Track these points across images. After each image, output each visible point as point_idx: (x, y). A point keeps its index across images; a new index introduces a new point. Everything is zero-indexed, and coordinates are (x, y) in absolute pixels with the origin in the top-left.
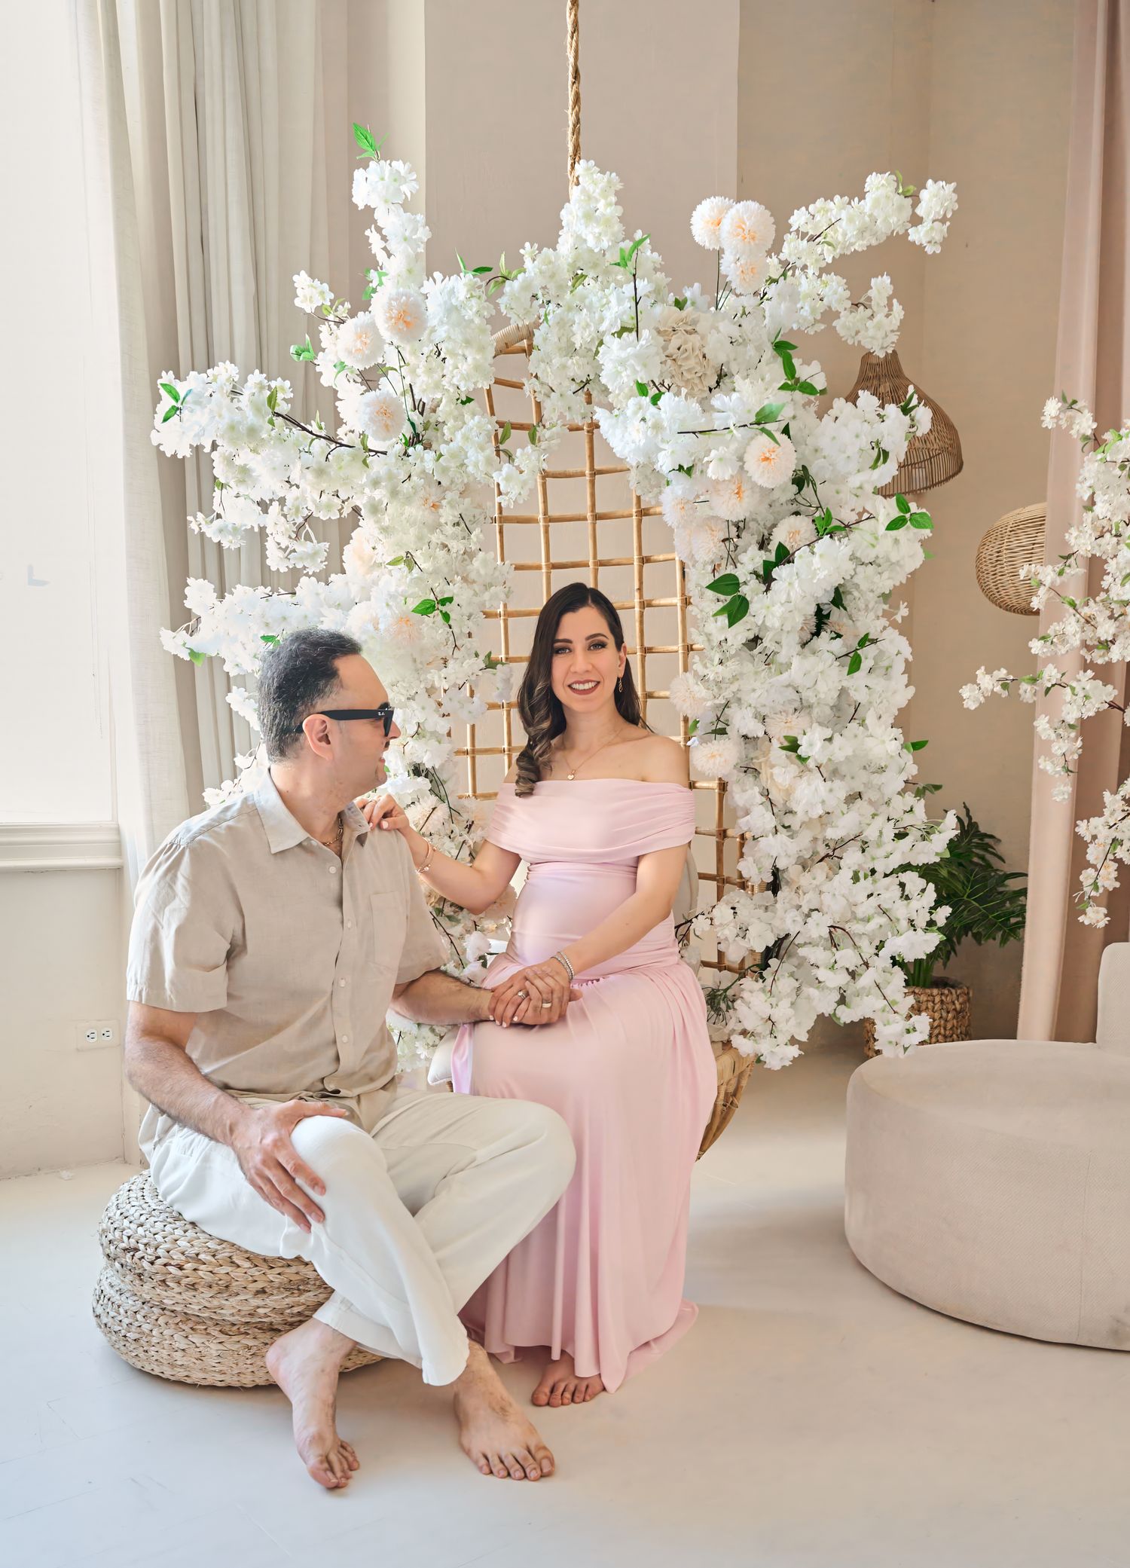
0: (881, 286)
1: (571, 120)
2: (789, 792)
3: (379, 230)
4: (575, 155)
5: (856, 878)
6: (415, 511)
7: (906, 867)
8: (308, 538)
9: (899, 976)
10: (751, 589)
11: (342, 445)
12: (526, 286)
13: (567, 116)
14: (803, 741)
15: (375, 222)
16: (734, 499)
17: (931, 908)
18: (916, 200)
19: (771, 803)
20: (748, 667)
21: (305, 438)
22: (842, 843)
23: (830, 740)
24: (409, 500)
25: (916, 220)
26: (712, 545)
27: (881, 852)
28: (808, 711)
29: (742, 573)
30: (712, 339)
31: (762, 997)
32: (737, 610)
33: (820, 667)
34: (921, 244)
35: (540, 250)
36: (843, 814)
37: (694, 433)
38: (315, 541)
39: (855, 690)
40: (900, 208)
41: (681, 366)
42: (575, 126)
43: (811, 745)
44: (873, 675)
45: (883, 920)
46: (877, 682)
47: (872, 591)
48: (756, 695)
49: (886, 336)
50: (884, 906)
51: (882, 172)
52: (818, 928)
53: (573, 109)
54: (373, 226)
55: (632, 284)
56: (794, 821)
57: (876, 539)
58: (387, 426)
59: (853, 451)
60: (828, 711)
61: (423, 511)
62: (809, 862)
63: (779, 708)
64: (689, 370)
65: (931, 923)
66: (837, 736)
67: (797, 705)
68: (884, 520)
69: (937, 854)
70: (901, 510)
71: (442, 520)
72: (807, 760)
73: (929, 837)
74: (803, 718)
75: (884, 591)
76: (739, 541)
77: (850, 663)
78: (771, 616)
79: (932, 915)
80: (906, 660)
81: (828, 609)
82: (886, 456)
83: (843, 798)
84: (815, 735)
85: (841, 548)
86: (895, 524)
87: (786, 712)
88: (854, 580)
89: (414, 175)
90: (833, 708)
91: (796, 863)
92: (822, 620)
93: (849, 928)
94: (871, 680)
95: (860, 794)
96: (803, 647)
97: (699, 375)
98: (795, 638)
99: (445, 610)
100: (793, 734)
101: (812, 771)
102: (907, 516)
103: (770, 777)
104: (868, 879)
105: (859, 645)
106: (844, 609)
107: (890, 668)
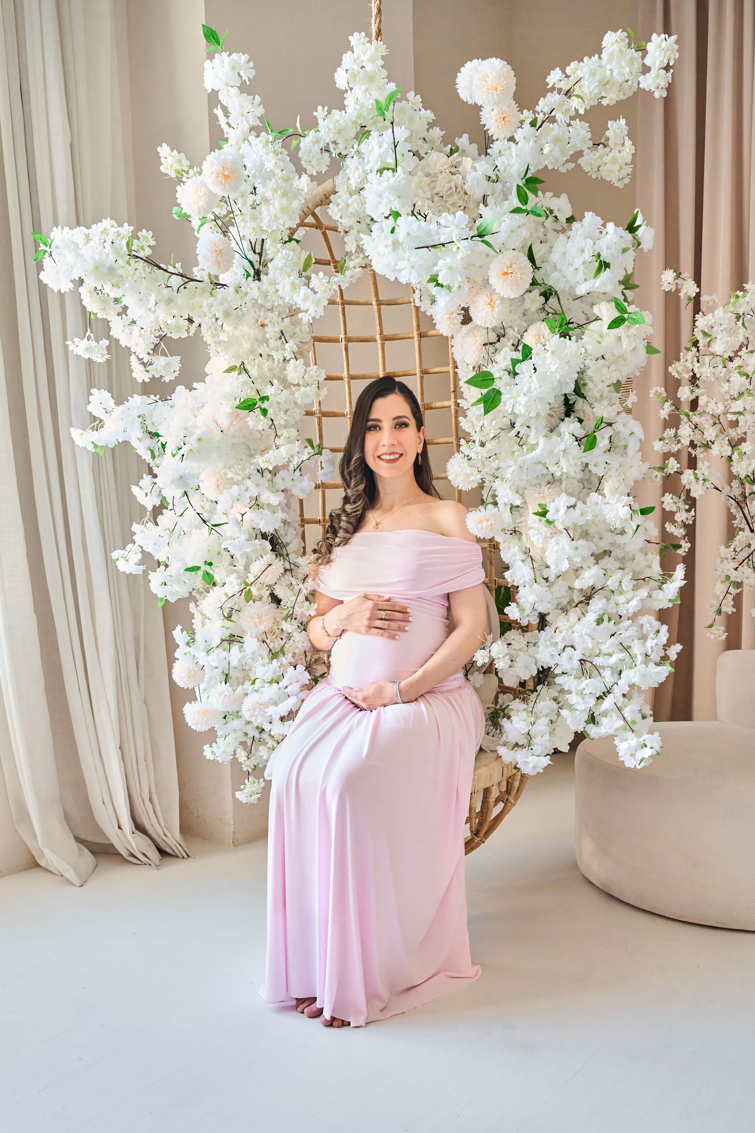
0: (617, 128)
1: (374, 11)
2: (544, 550)
3: (225, 109)
5: (599, 621)
6: (247, 329)
7: (643, 612)
8: (164, 354)
9: (638, 701)
10: (501, 382)
11: (192, 280)
12: (317, 142)
13: (372, 9)
14: (551, 508)
16: (488, 309)
17: (664, 646)
18: (644, 52)
19: (532, 559)
20: (505, 448)
21: (163, 275)
22: (592, 591)
23: (574, 507)
25: (646, 70)
26: (475, 349)
27: (621, 599)
28: (559, 483)
29: (496, 370)
30: (471, 177)
31: (524, 715)
33: (562, 447)
34: (650, 90)
35: (329, 112)
36: (589, 568)
37: (427, 247)
38: (169, 356)
39: (595, 466)
40: (632, 60)
41: (446, 201)
43: (558, 511)
44: (611, 453)
45: (624, 655)
46: (614, 460)
47: (603, 381)
48: (510, 472)
49: (621, 168)
50: (625, 644)
51: (615, 31)
52: (570, 660)
54: (219, 106)
55: (391, 130)
56: (552, 573)
57: (602, 337)
58: (219, 262)
59: (578, 263)
60: (576, 483)
61: (254, 330)
62: (569, 607)
63: (535, 481)
64: (453, 204)
65: (665, 658)
66: (580, 505)
67: (549, 478)
68: (607, 319)
69: (670, 601)
70: (619, 310)
71: (268, 336)
72: (556, 523)
73: (664, 586)
74: (553, 489)
75: (615, 382)
76: (498, 345)
77: (588, 442)
78: (520, 405)
79: (665, 650)
80: (640, 440)
81: (573, 398)
82: (607, 265)
83: (592, 555)
84: (562, 503)
85: (570, 345)
86: (616, 323)
87: (540, 485)
88: (589, 373)
89: (251, 64)
90: (581, 481)
91: (556, 608)
92: (569, 409)
93: (598, 661)
94: (608, 457)
95: (607, 553)
96: (552, 431)
97: (462, 208)
98: (543, 422)
99: (263, 406)
100: (543, 502)
101: (561, 532)
102: (626, 316)
103: (528, 538)
104: (613, 622)
105: (597, 428)
106: (585, 398)
107: (626, 447)
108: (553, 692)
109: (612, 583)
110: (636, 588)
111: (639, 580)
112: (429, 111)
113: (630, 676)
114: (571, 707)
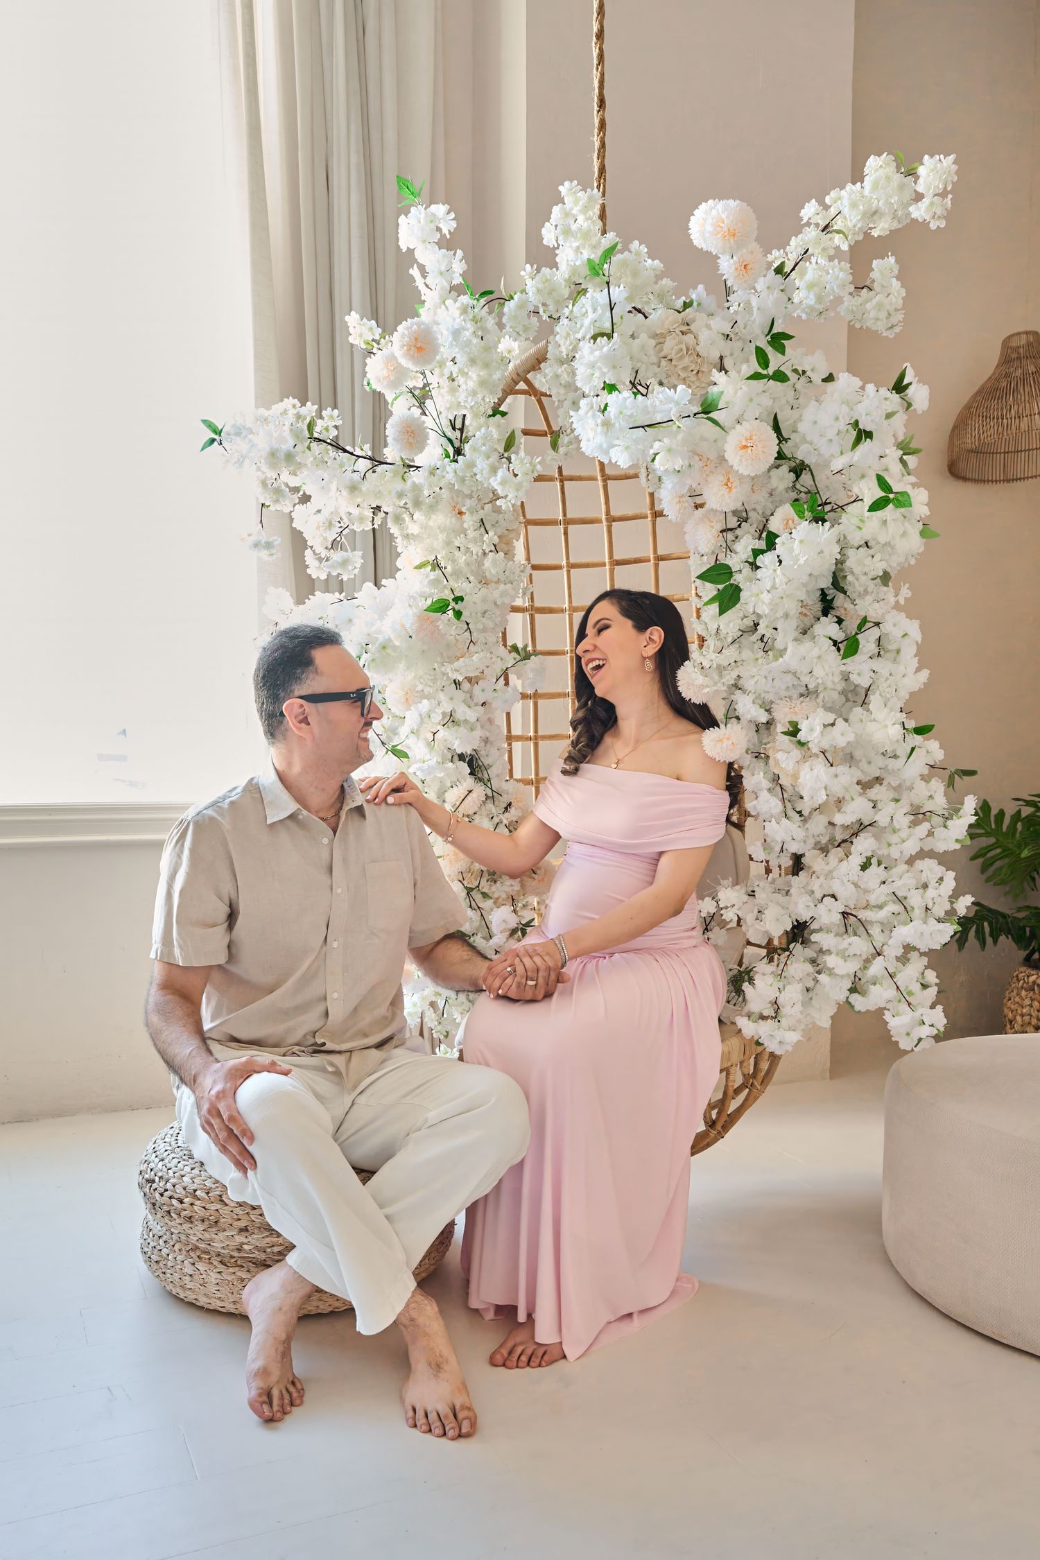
0: (884, 268)
2: (796, 776)
3: (422, 269)
4: (600, 178)
5: (865, 867)
6: (441, 519)
7: (922, 854)
8: (344, 549)
9: (917, 964)
10: (741, 576)
11: (381, 463)
13: (593, 142)
14: (803, 726)
15: (416, 261)
16: (724, 490)
17: (950, 897)
18: (916, 177)
19: (782, 788)
20: (746, 654)
21: (349, 459)
22: (861, 827)
23: (832, 724)
24: (432, 508)
25: (919, 197)
26: (710, 537)
27: (894, 839)
28: (815, 696)
29: (734, 562)
30: (704, 336)
31: (770, 979)
32: (729, 598)
33: (816, 652)
34: (925, 220)
35: (538, 271)
36: (853, 799)
37: (643, 427)
38: (350, 551)
39: (859, 674)
40: (900, 187)
41: (676, 366)
42: (599, 151)
43: (812, 730)
44: (880, 659)
45: (897, 908)
46: (883, 666)
47: (866, 574)
48: (753, 682)
49: (889, 314)
50: (899, 894)
51: (879, 155)
52: (828, 914)
53: (598, 135)
54: (415, 266)
55: (606, 290)
56: (806, 807)
57: (862, 521)
58: (411, 444)
59: (831, 434)
60: (835, 695)
61: (451, 518)
62: (830, 846)
63: (783, 693)
64: (685, 369)
65: (951, 913)
66: (839, 721)
67: (801, 690)
68: (868, 502)
69: (957, 841)
70: (883, 490)
71: (465, 526)
72: (810, 745)
73: (949, 823)
74: (808, 703)
75: (881, 574)
76: (738, 532)
77: (848, 647)
78: (763, 603)
79: (952, 903)
80: (917, 643)
81: (831, 593)
82: (869, 435)
83: (859, 783)
84: (817, 720)
85: (824, 533)
86: (877, 506)
87: (790, 698)
88: (849, 563)
89: (452, 215)
90: (843, 693)
91: (814, 848)
92: (827, 606)
93: (862, 915)
94: (877, 664)
95: (879, 780)
96: (805, 633)
97: (695, 372)
98: (793, 623)
99: (457, 607)
100: (795, 719)
101: (817, 755)
102: (891, 496)
103: (777, 763)
104: (883, 866)
105: (860, 627)
106: (845, 593)
107: (898, 651)
108: (809, 952)
109: (882, 819)
110: (914, 824)
111: (918, 815)
112: (656, 261)
113: (905, 933)
114: (831, 972)
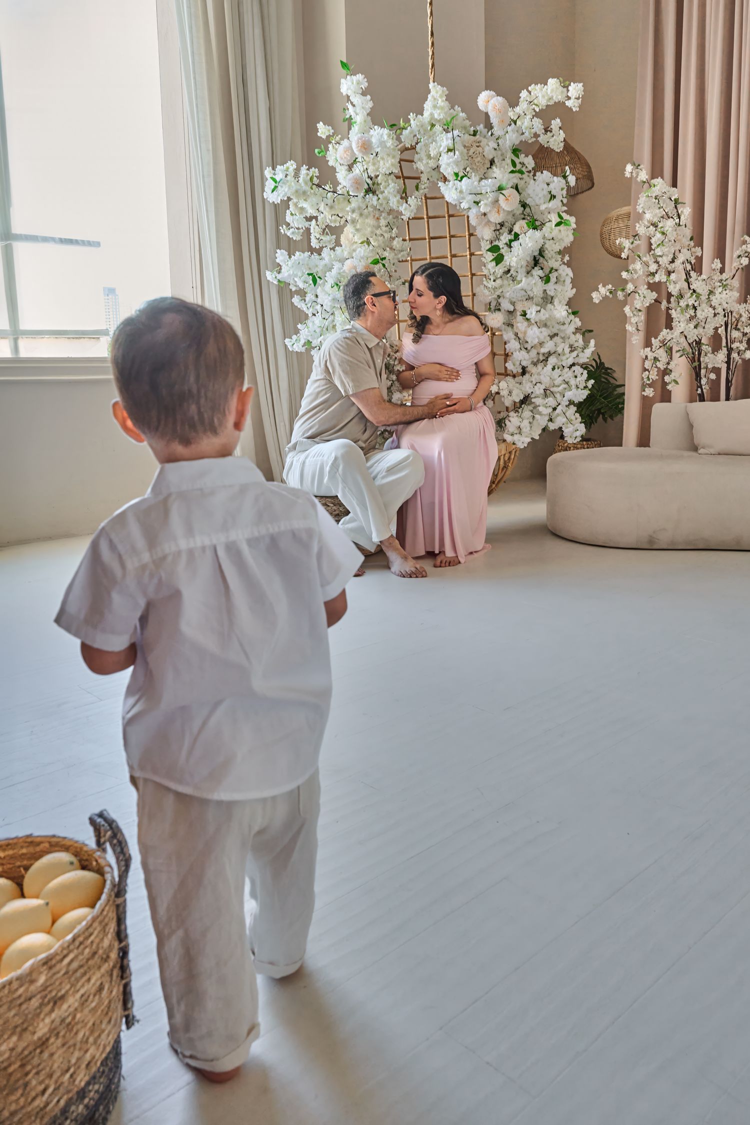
0: (556, 123)
1: (430, 54)
2: (525, 333)
3: (352, 103)
4: (432, 68)
5: (553, 369)
6: (371, 221)
7: (574, 365)
8: (327, 234)
9: (573, 409)
10: (504, 250)
11: (339, 194)
12: (411, 132)
13: (429, 52)
14: (528, 312)
15: (350, 100)
16: (497, 215)
17: (585, 381)
18: (568, 91)
19: (519, 338)
20: (506, 282)
21: (324, 192)
22: (550, 354)
23: (540, 311)
24: (367, 217)
25: (569, 98)
26: (489, 232)
27: (564, 358)
28: (531, 300)
29: (501, 244)
30: (487, 149)
31: (517, 418)
32: (499, 259)
33: (534, 282)
34: (571, 107)
35: (417, 116)
36: (548, 342)
37: (475, 194)
38: (330, 235)
39: (550, 291)
40: (562, 92)
42: (432, 56)
43: (531, 313)
44: (557, 284)
45: (566, 386)
46: (559, 287)
47: (553, 250)
48: (508, 294)
49: (559, 143)
50: (566, 380)
51: (554, 78)
52: (539, 390)
53: (431, 49)
54: (349, 102)
55: (451, 132)
56: (529, 345)
57: (552, 230)
58: (357, 188)
59: (540, 195)
60: (540, 300)
62: (538, 363)
63: (520, 299)
64: (478, 162)
65: (586, 387)
66: (542, 310)
67: (527, 297)
68: (554, 223)
69: (588, 358)
70: (560, 218)
71: (381, 225)
72: (531, 320)
73: (585, 351)
74: (530, 302)
75: (558, 250)
76: (501, 231)
77: (546, 279)
78: (513, 261)
79: (586, 383)
80: (571, 278)
81: (538, 257)
82: (555, 197)
83: (549, 336)
84: (533, 310)
85: (538, 234)
86: (558, 224)
87: (523, 300)
88: (546, 246)
89: (366, 80)
90: (542, 298)
91: (531, 364)
92: (536, 262)
93: (552, 389)
94: (556, 287)
95: (556, 335)
96: (528, 273)
97: (482, 163)
98: (524, 270)
99: (383, 262)
100: (524, 309)
101: (533, 324)
102: (563, 221)
103: (517, 327)
104: (560, 369)
105: (550, 272)
106: (544, 257)
107: (564, 281)
108: (530, 408)
109: (560, 350)
110: (571, 351)
111: (572, 349)
112: (464, 114)
113: (570, 395)
114: (540, 414)
